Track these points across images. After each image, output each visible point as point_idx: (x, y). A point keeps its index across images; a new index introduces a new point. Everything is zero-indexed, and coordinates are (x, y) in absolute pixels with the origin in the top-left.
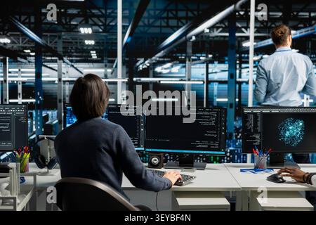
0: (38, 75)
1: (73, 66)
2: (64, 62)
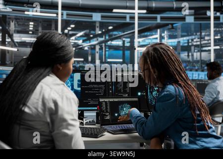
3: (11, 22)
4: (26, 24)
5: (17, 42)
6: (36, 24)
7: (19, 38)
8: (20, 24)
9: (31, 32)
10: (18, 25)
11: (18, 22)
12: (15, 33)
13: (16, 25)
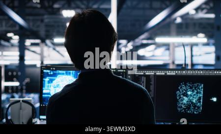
0: (22, 58)
1: (54, 49)
2: (46, 45)
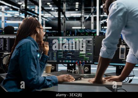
3: (64, 4)
4: (74, 4)
5: (68, 17)
6: (80, 4)
7: (69, 15)
8: (70, 5)
9: (77, 10)
10: (68, 5)
11: (68, 3)
12: (66, 11)
13: (67, 5)
